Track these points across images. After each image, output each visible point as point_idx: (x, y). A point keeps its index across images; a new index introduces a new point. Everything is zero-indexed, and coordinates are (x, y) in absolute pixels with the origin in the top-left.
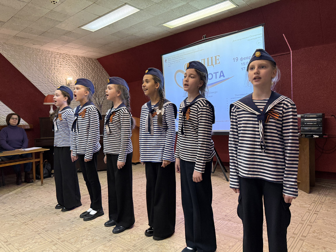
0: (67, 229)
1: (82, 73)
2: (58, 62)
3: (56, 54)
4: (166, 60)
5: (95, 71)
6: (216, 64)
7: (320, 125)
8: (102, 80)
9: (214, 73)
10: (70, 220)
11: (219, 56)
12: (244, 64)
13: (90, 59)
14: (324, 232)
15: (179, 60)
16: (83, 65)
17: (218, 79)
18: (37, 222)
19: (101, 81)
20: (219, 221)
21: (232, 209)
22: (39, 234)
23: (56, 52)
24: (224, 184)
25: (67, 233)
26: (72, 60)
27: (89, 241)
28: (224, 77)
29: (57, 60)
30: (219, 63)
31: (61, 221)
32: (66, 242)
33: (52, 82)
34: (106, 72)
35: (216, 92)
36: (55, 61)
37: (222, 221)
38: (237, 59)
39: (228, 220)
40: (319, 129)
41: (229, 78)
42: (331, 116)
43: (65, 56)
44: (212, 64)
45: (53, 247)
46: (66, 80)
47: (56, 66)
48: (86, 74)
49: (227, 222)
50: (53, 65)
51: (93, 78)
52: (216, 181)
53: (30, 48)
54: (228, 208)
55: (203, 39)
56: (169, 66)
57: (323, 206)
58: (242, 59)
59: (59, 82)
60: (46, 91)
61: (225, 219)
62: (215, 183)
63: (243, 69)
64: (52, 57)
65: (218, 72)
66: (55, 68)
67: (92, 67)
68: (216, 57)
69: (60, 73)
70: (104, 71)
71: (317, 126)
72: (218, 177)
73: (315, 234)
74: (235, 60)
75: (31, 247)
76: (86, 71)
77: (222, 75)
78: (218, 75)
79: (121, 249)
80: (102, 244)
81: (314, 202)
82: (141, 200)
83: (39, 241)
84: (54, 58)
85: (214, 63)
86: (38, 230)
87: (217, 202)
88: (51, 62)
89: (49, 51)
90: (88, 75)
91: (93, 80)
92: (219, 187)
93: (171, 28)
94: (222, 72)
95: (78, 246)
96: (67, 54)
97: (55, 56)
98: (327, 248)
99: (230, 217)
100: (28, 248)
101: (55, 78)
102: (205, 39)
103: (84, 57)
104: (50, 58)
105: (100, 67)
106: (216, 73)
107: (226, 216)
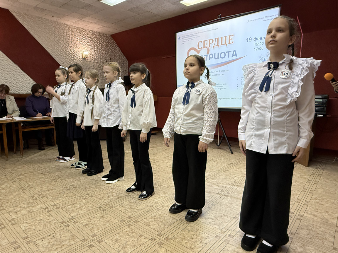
0: (93, 187)
1: (97, 48)
2: (75, 36)
3: (73, 28)
4: (179, 38)
5: (109, 47)
6: (229, 43)
7: (324, 106)
8: (115, 55)
9: (227, 52)
10: (94, 179)
11: (233, 35)
12: (257, 45)
13: (104, 35)
14: (325, 199)
15: (193, 38)
16: (98, 40)
17: (231, 58)
18: (65, 180)
19: (114, 57)
20: (229, 186)
21: (239, 177)
22: (68, 190)
23: (73, 26)
24: (229, 156)
25: (94, 190)
26: (87, 35)
27: (114, 198)
28: (236, 56)
29: (74, 34)
30: (233, 43)
31: (86, 180)
32: (94, 198)
33: (70, 55)
34: (119, 48)
35: (227, 71)
36: (72, 35)
37: (232, 186)
38: (250, 39)
39: (237, 185)
40: (324, 109)
41: (241, 58)
42: (335, 98)
43: (82, 31)
44: (226, 43)
45: (83, 201)
46: (82, 54)
47: (73, 40)
48: (101, 49)
49: (236, 187)
50: (71, 38)
51: (107, 53)
52: (222, 153)
53: (49, 20)
54: (235, 175)
55: (218, 19)
56: (182, 44)
57: (321, 178)
58: (255, 39)
59: (76, 56)
60: (64, 64)
61: (234, 185)
62: (221, 155)
63: (256, 49)
64: (69, 30)
65: (231, 51)
66: (72, 42)
67: (106, 43)
68: (230, 36)
69: (77, 47)
70: (117, 47)
71: (322, 106)
72: (223, 150)
73: (317, 201)
74: (249, 40)
75: (64, 200)
76: (101, 46)
77: (234, 54)
78: (231, 54)
79: (144, 205)
80: (127, 200)
81: (313, 174)
82: (156, 166)
83: (70, 195)
84: (71, 31)
85: (227, 43)
86: (67, 186)
87: (225, 171)
88: (68, 35)
89: (66, 24)
90: (102, 50)
91: (107, 56)
92: (225, 158)
93: (188, 6)
94: (235, 51)
95: (106, 201)
96: (83, 29)
97: (72, 30)
98: (330, 213)
99: (239, 183)
100: (61, 201)
101: (72, 51)
102: (220, 18)
103: (99, 33)
104: (67, 31)
105: (114, 43)
106: (229, 52)
107: (234, 182)
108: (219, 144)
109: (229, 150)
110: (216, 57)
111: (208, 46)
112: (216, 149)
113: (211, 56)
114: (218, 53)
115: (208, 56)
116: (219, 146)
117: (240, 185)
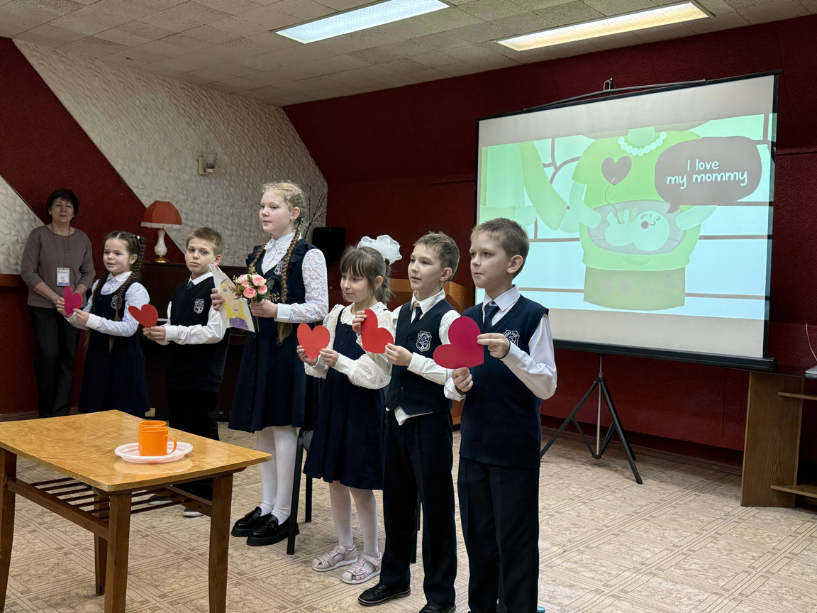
1: (242, 143)
5: (275, 141)
8: (290, 166)
13: (264, 106)
16: (243, 121)
20: (627, 574)
21: (657, 550)
24: (629, 489)
26: (216, 106)
27: (315, 585)
32: (260, 583)
34: (303, 145)
37: (634, 575)
39: (650, 573)
43: (201, 95)
46: (198, 160)
49: (646, 578)
52: (607, 481)
54: (646, 546)
55: (604, 91)
61: (642, 571)
62: (607, 486)
67: (268, 131)
70: (297, 141)
76: (251, 138)
87: (616, 531)
90: (255, 151)
92: (616, 495)
93: (519, 50)
99: (655, 567)
105: (289, 130)
108: (600, 451)
109: (629, 473)
112: (589, 467)
116: (600, 457)
117: (657, 572)
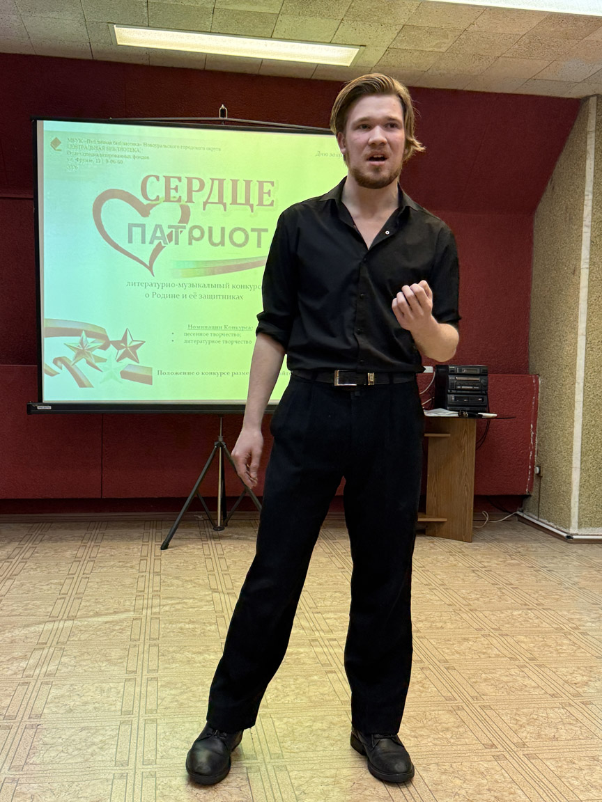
7: (484, 392)
9: (253, 230)
30: (272, 204)
35: (255, 287)
40: (483, 399)
44: (248, 203)
55: (220, 118)
65: (266, 230)
71: (480, 392)
106: (259, 231)
110: (217, 239)
111: (185, 198)
113: (197, 233)
114: (223, 229)
115: (186, 232)
